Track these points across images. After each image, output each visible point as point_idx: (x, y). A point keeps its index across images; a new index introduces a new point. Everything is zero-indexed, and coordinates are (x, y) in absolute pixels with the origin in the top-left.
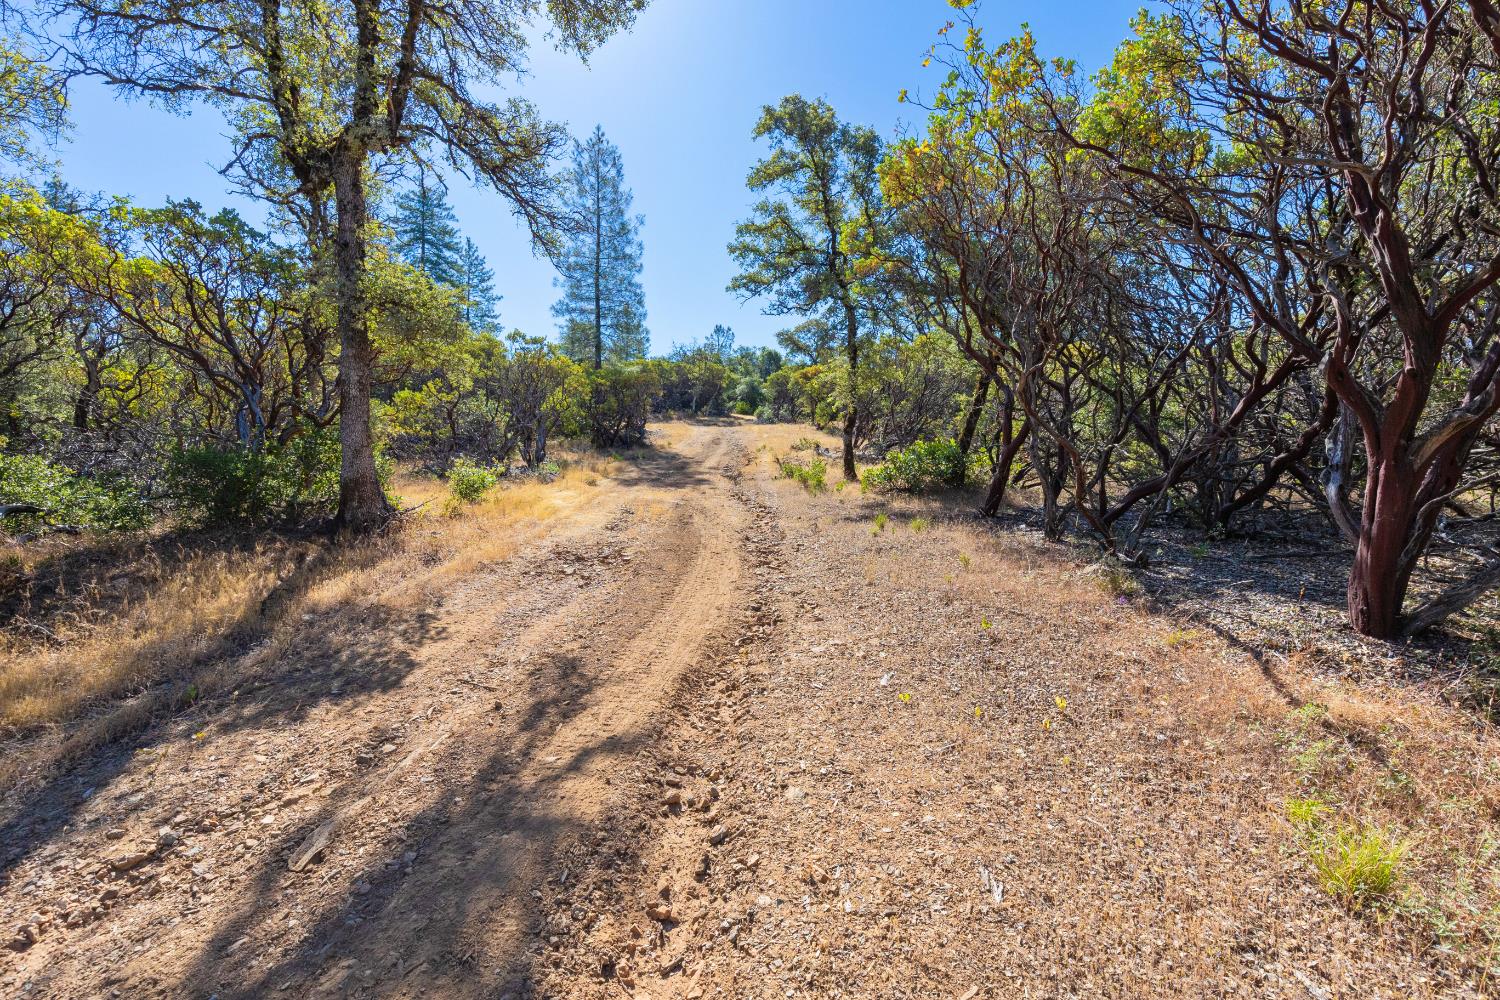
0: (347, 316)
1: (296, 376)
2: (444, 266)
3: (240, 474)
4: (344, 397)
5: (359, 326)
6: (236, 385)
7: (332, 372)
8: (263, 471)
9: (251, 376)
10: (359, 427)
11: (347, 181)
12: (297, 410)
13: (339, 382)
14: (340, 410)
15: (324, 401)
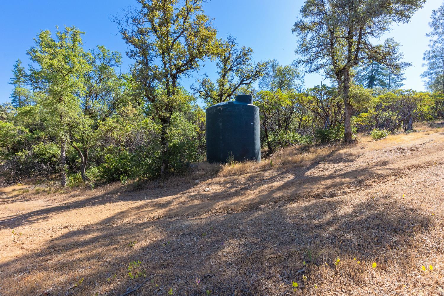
0: (346, 101)
1: (335, 114)
2: (380, 70)
3: (326, 133)
4: (345, 117)
5: (348, 102)
6: (325, 117)
7: (343, 112)
8: (331, 133)
9: (327, 115)
10: (348, 123)
11: (346, 74)
12: (336, 121)
13: (344, 114)
14: (344, 120)
15: (341, 118)
